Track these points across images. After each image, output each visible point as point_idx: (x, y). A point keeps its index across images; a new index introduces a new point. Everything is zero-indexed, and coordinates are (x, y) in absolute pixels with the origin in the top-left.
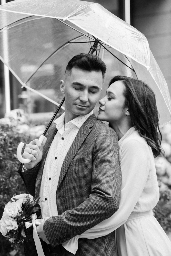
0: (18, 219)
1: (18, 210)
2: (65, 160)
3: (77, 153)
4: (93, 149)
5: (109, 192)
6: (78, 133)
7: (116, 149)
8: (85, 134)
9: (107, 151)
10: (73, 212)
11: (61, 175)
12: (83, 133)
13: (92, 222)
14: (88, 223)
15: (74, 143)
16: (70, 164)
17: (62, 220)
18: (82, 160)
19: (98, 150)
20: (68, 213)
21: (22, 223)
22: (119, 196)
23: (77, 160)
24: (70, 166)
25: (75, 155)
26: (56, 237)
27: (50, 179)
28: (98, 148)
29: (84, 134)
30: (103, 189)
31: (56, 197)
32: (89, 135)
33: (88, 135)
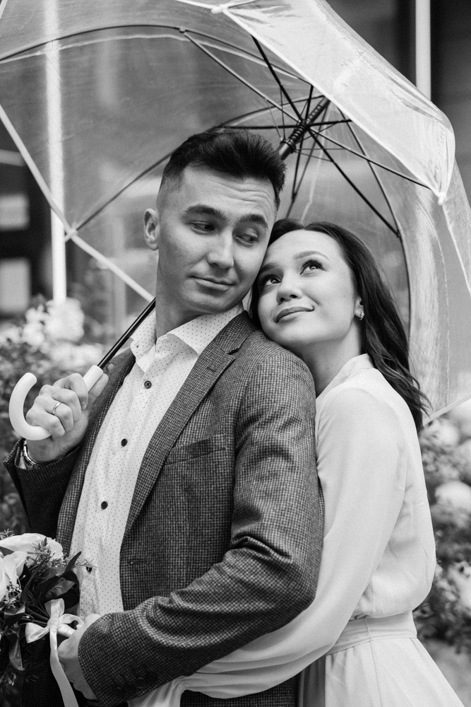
0: (5, 613)
1: (9, 584)
2: (150, 446)
3: (187, 425)
4: (238, 415)
5: (285, 547)
6: (195, 367)
7: (306, 420)
8: (214, 371)
9: (280, 422)
10: (171, 601)
11: (136, 492)
12: (208, 368)
13: (226, 635)
14: (215, 639)
15: (180, 396)
16: (166, 459)
17: (136, 625)
18: (202, 448)
19: (253, 420)
20: (155, 605)
21: (16, 625)
22: (315, 559)
23: (187, 448)
24: (164, 464)
25: (182, 432)
26: (113, 680)
27: (104, 505)
28: (252, 412)
29: (212, 370)
30: (266, 536)
31: (121, 561)
32: (227, 373)
33: (223, 372)
